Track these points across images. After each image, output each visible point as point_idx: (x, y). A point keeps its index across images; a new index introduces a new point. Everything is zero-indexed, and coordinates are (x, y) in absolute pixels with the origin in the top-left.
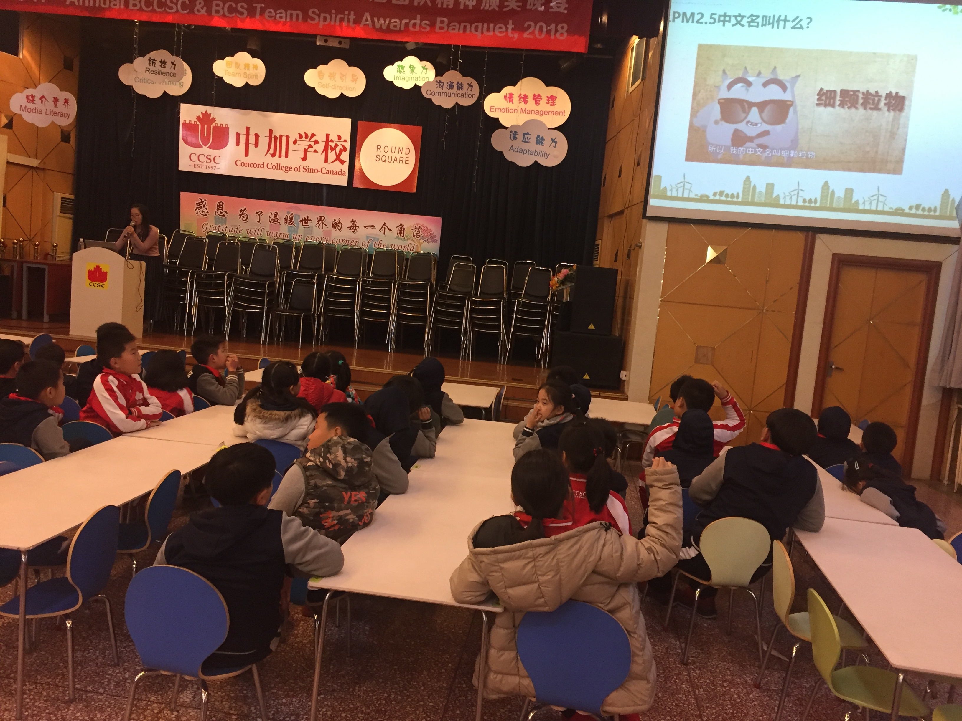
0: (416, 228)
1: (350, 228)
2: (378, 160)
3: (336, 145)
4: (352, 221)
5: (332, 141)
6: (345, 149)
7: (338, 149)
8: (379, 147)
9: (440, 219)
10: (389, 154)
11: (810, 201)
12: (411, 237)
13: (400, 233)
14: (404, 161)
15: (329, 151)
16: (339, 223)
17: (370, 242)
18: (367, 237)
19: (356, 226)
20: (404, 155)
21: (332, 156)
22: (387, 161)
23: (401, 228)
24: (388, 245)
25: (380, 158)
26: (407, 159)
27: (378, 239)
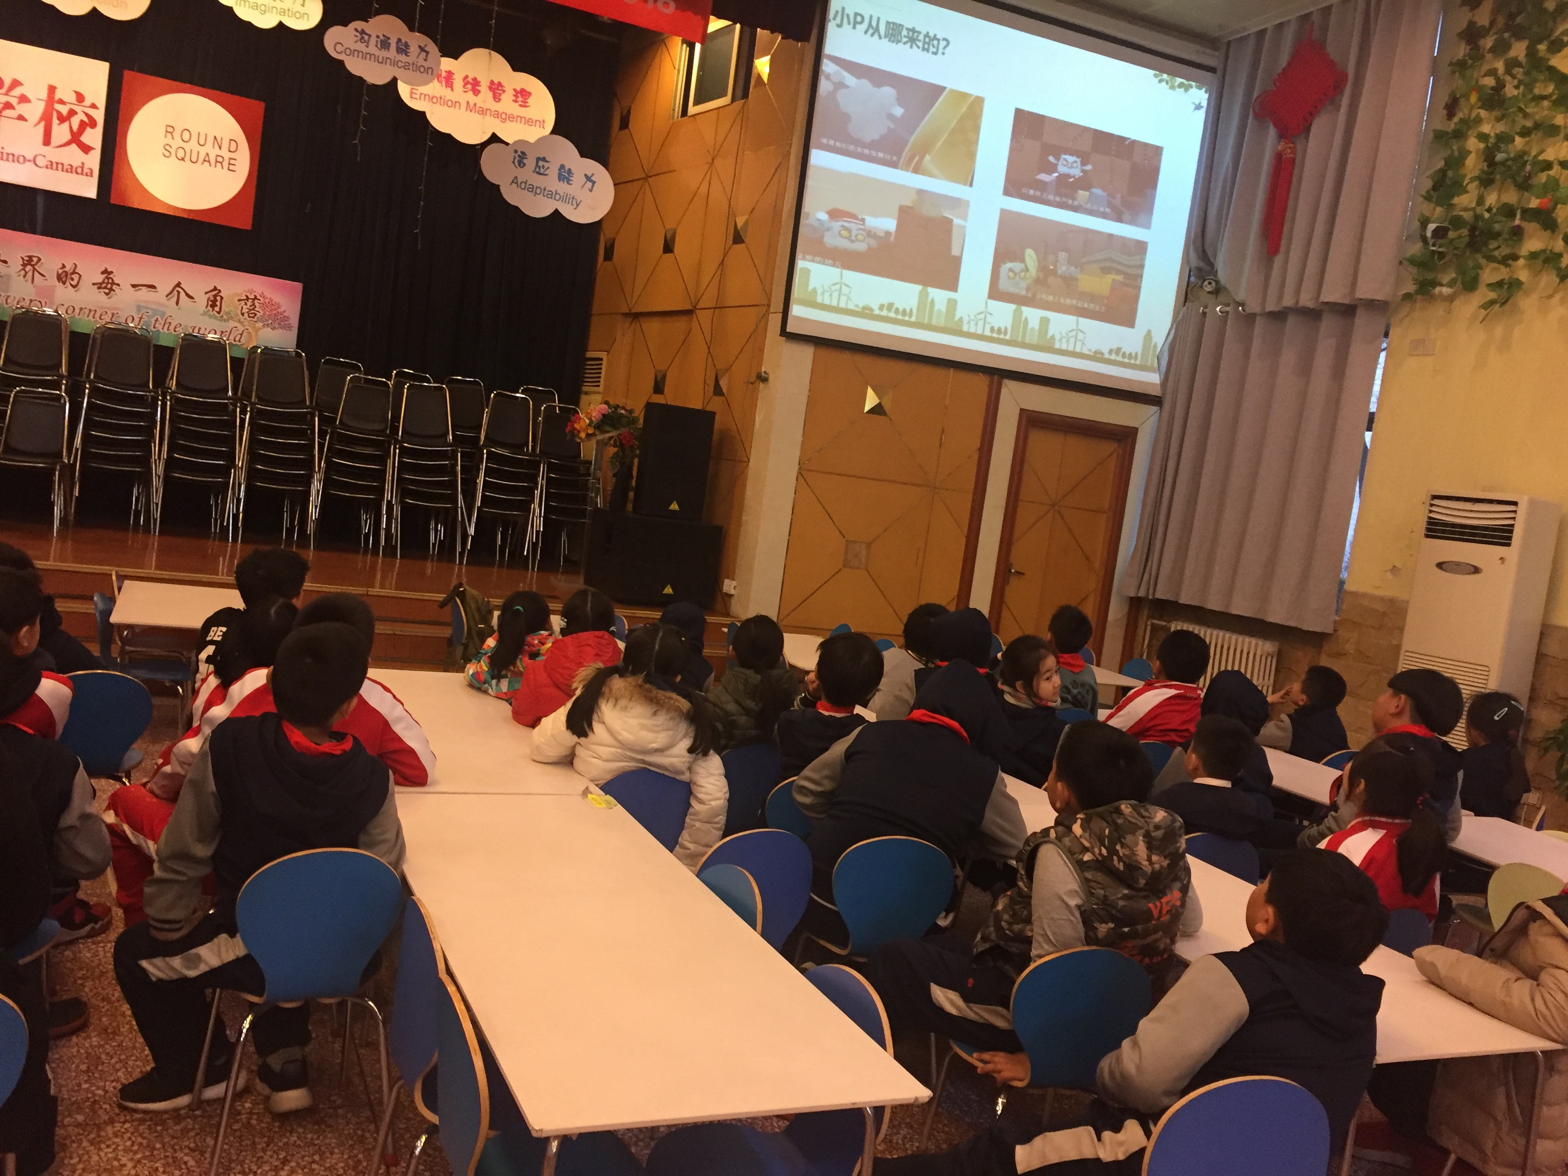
0: (248, 299)
1: (99, 286)
2: (167, 154)
3: (72, 113)
4: (105, 272)
5: (61, 102)
6: (93, 123)
7: (75, 122)
8: (170, 129)
9: (298, 286)
10: (193, 145)
11: (999, 331)
12: (237, 315)
13: (213, 306)
14: (225, 164)
15: (55, 121)
16: (74, 273)
17: (145, 318)
18: (139, 308)
19: (113, 283)
20: (224, 153)
21: (61, 133)
22: (187, 158)
23: (215, 296)
24: (186, 327)
25: (173, 151)
26: (232, 162)
27: (164, 313)
